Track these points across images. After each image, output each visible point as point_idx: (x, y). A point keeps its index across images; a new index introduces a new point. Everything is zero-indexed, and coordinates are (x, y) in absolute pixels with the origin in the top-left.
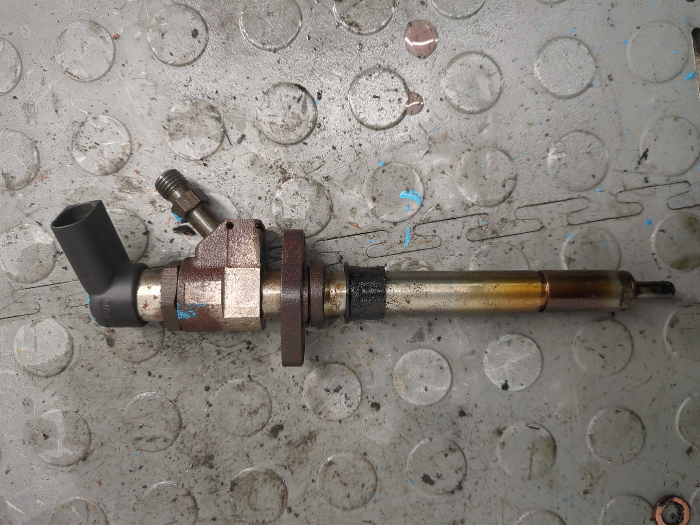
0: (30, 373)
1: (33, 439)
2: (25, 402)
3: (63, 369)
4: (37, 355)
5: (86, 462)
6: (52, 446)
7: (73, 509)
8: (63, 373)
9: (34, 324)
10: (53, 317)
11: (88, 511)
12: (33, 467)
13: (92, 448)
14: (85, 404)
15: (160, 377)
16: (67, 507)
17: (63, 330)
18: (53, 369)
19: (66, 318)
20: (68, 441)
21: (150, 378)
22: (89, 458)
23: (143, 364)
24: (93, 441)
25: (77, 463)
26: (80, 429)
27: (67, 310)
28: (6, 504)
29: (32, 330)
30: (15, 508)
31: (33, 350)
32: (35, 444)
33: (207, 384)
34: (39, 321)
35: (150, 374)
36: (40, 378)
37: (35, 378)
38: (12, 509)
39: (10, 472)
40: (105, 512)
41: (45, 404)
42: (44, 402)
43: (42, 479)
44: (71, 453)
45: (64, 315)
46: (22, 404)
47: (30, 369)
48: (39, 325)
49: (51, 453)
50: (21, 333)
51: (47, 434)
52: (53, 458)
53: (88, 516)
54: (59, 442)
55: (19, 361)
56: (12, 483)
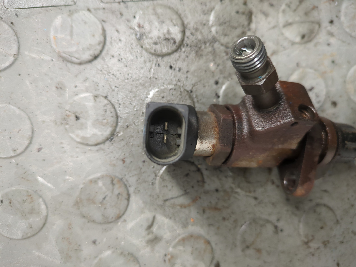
0: (65, 60)
1: (65, 120)
2: (58, 86)
3: (96, 57)
4: (73, 42)
5: (112, 142)
6: (83, 127)
7: (100, 184)
8: (95, 62)
9: (71, 13)
10: (89, 10)
11: (113, 185)
12: (64, 145)
13: (118, 130)
14: (113, 90)
15: (180, 70)
16: (94, 181)
17: (98, 22)
18: (86, 56)
19: (100, 13)
20: (97, 123)
21: (171, 71)
22: (115, 139)
23: (166, 59)
24: (119, 124)
25: (104, 142)
26: (108, 112)
27: (102, 5)
28: (36, 180)
29: (69, 19)
30: (46, 183)
31: (68, 37)
32: (67, 124)
33: (216, 78)
34: (76, 12)
35: (171, 67)
36: (73, 65)
37: (69, 65)
38: (43, 185)
39: (42, 150)
40: (128, 186)
41: (77, 88)
42: (76, 87)
43: (72, 156)
44: (99, 133)
45: (99, 9)
46: (55, 88)
47: (64, 55)
48: (76, 15)
49: (81, 133)
50: (58, 21)
51: (78, 115)
52: (83, 138)
53: (113, 189)
54: (89, 123)
55: (55, 47)
56: (44, 160)
